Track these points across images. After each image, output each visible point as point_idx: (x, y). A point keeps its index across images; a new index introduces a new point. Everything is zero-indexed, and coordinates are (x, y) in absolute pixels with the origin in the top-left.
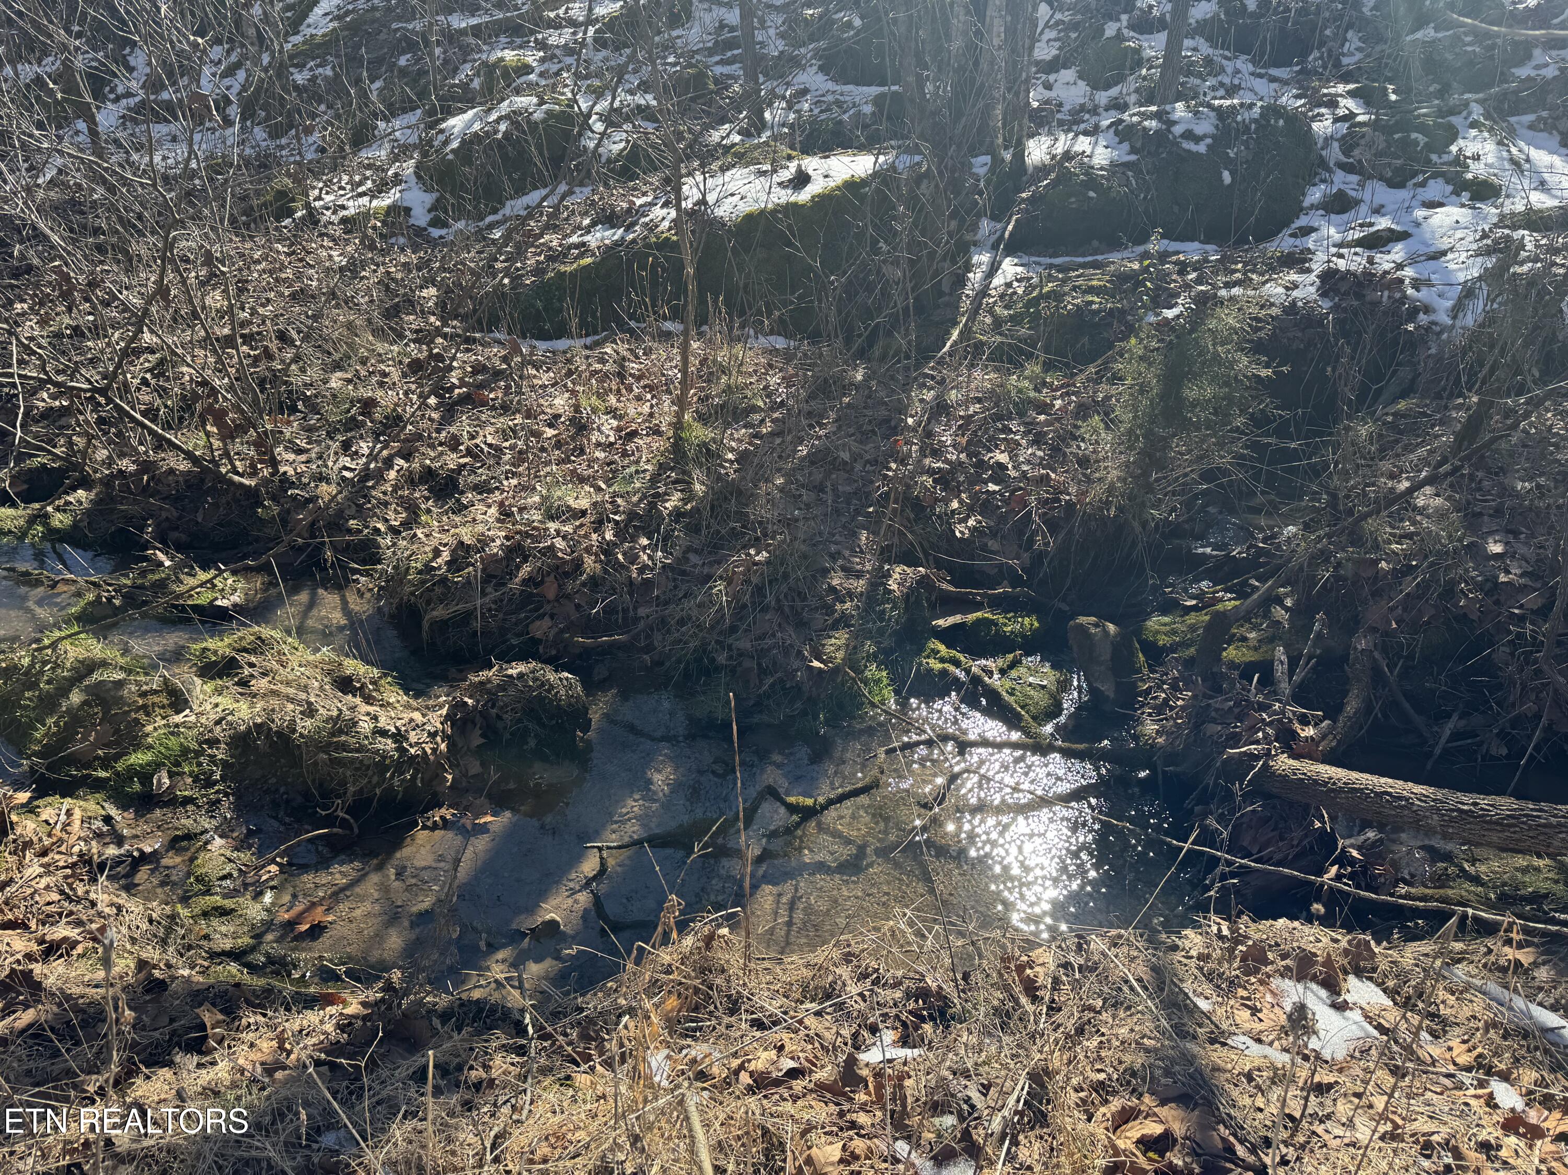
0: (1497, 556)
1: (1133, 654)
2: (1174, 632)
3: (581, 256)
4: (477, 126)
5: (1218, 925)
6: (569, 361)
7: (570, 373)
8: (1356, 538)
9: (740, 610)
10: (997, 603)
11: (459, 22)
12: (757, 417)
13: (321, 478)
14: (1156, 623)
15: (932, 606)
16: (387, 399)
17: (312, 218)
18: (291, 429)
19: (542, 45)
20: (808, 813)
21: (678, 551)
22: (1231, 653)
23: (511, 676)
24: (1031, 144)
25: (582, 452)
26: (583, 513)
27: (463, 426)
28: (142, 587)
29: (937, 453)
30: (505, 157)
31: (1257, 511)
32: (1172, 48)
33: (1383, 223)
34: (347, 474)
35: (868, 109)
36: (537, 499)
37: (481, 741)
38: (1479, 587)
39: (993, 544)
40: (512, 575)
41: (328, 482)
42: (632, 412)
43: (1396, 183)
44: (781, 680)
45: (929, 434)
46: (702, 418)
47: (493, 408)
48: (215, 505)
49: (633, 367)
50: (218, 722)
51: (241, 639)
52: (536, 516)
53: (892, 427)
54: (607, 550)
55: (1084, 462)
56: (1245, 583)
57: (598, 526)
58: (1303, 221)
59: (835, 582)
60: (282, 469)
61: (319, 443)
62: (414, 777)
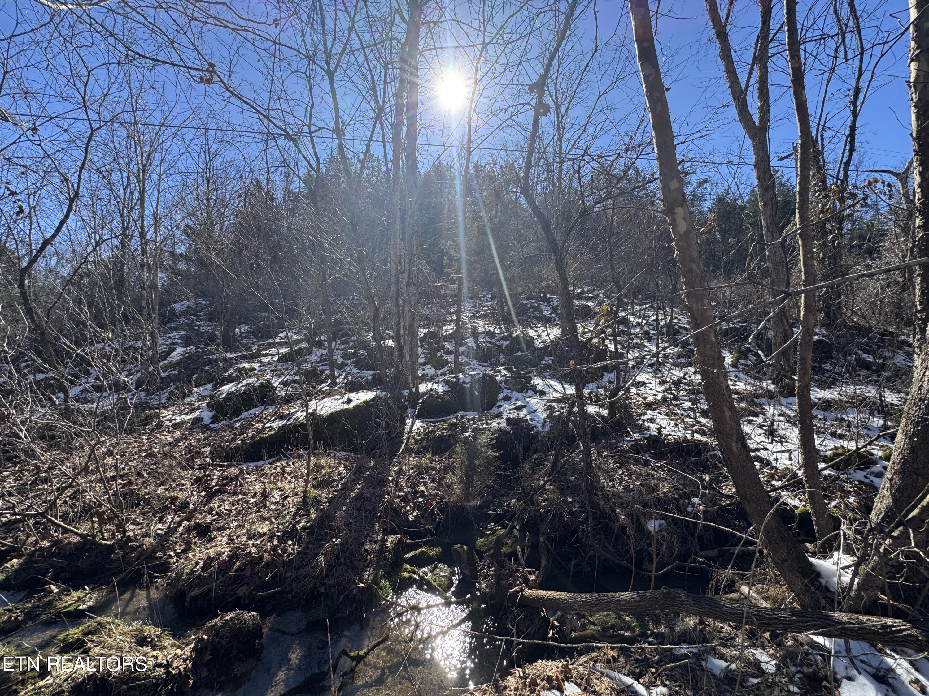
0: (571, 502)
1: (474, 557)
2: (485, 545)
3: (270, 431)
4: (233, 389)
5: (518, 671)
6: (263, 470)
7: (262, 475)
8: (532, 503)
9: (329, 566)
10: (426, 544)
11: (229, 355)
12: (335, 484)
13: (147, 535)
14: (479, 541)
15: (404, 550)
16: (183, 496)
17: (160, 425)
18: (136, 515)
19: (260, 362)
20: (359, 659)
21: (304, 545)
22: (504, 550)
23: (227, 620)
24: (420, 386)
25: (266, 506)
26: (265, 534)
27: (216, 503)
28: (38, 607)
29: (401, 489)
30: (243, 399)
31: (502, 495)
32: (456, 359)
33: (519, 403)
34: (159, 532)
35: (370, 378)
36: (245, 531)
37: (210, 657)
38: (569, 513)
39: (423, 521)
40: (231, 568)
41: (150, 537)
42: (287, 487)
43: (520, 392)
44: (347, 595)
45: (397, 483)
46: (315, 487)
47: (229, 493)
48: (90, 556)
49: (288, 469)
50: (66, 680)
51: (89, 626)
52: (244, 538)
53: (383, 482)
54: (274, 549)
55: (448, 486)
56: (504, 523)
57: (271, 539)
58: (499, 404)
59: (367, 547)
60: (127, 534)
61: (148, 519)
62: (172, 687)
